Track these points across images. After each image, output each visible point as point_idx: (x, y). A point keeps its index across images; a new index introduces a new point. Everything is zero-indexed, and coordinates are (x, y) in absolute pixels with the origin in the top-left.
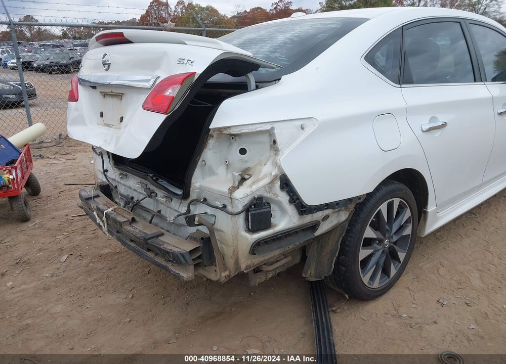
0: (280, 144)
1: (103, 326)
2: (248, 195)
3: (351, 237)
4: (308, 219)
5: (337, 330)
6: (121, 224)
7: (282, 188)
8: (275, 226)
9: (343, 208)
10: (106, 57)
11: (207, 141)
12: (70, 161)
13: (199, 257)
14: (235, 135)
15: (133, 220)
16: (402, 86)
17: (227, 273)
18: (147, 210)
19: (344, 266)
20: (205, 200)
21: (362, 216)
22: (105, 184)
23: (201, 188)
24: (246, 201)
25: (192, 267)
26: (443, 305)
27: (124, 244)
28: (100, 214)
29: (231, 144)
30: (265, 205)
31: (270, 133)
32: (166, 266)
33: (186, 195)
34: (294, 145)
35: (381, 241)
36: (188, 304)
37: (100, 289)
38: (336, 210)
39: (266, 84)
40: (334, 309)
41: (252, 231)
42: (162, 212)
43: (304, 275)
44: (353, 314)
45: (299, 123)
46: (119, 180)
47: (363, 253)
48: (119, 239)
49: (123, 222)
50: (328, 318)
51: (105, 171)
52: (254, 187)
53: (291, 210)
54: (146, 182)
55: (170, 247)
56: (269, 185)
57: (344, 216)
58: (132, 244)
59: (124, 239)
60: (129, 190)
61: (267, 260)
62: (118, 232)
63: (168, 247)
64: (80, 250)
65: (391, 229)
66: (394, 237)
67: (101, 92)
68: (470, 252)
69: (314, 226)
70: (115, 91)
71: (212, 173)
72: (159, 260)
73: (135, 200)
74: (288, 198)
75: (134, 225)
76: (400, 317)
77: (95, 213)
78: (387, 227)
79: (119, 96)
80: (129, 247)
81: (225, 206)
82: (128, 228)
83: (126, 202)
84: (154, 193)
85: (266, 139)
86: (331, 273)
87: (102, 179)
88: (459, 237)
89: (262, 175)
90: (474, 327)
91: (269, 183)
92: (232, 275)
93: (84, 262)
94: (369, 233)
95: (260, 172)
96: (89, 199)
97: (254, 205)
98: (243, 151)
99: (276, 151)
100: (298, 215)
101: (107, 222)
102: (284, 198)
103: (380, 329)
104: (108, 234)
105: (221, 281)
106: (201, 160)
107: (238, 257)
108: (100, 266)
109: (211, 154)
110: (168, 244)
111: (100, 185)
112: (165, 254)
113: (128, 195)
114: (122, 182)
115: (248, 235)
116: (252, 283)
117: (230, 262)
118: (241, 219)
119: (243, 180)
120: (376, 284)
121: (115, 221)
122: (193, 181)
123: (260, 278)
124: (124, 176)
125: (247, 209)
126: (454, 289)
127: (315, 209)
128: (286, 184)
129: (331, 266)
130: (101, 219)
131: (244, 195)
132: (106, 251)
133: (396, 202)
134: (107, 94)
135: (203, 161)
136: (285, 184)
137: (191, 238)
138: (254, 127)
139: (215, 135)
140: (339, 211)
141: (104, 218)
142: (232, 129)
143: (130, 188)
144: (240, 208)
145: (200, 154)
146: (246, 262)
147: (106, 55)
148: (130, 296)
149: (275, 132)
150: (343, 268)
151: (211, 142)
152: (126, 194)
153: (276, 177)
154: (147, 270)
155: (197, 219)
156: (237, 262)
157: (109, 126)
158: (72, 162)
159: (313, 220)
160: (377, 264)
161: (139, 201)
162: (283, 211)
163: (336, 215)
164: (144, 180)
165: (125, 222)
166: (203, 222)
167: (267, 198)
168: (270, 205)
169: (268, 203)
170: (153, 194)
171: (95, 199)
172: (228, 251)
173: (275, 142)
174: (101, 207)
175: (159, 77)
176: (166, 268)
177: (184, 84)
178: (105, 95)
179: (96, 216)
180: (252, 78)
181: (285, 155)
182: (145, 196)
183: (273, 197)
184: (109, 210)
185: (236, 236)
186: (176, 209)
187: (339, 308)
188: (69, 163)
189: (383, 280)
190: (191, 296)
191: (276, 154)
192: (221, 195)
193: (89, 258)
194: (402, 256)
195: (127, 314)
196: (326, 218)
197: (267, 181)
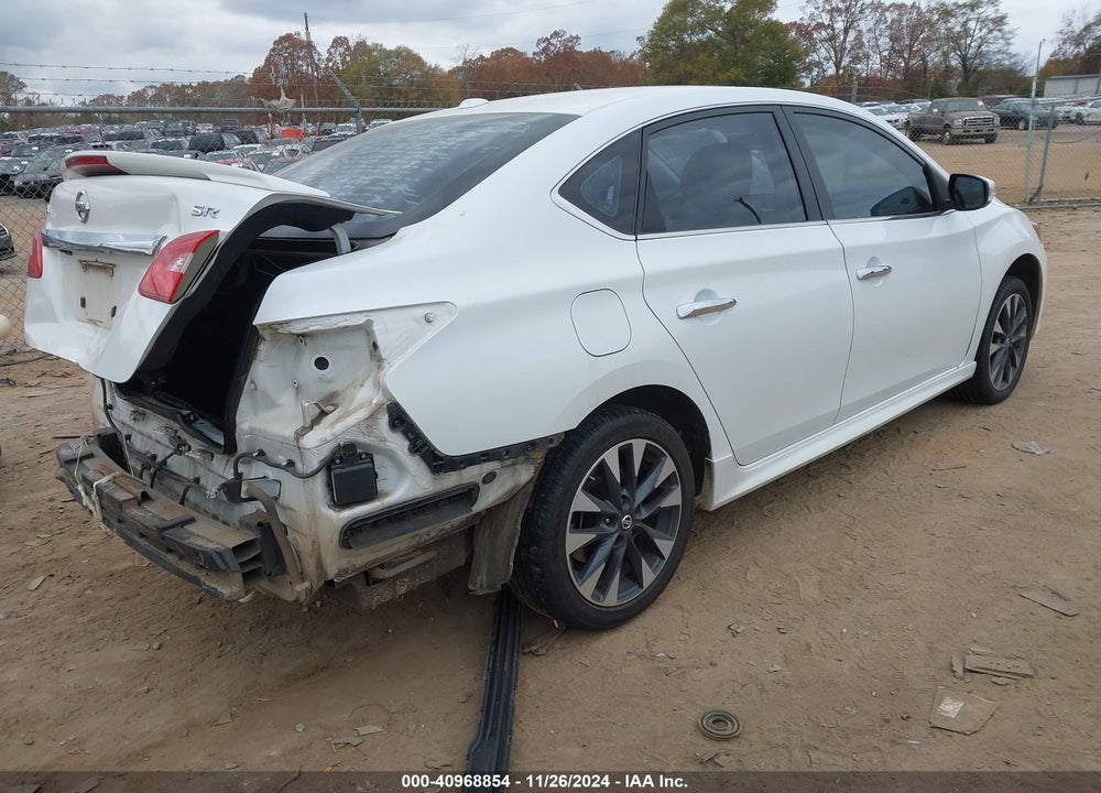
0: (383, 352)
1: (95, 702)
2: (326, 442)
3: (546, 510)
4: (451, 480)
5: (531, 686)
6: (120, 504)
7: (393, 426)
8: (386, 494)
9: (522, 458)
10: (82, 198)
11: (256, 346)
12: (71, 391)
13: (257, 558)
14: (303, 335)
15: (145, 497)
16: (639, 237)
17: (307, 584)
18: (178, 478)
19: (537, 565)
20: (262, 453)
21: (565, 472)
22: (110, 432)
23: (252, 431)
24: (325, 452)
25: (239, 576)
26: (735, 634)
27: (130, 542)
28: (88, 488)
29: (299, 351)
30: (361, 459)
31: (366, 329)
32: (196, 577)
33: (230, 447)
34: (413, 350)
35: (614, 519)
36: (264, 654)
37: (98, 636)
38: (508, 463)
39: (369, 242)
40: (534, 648)
41: (340, 503)
42: (201, 481)
43: (471, 587)
44: (569, 656)
45: (420, 312)
46: (131, 423)
47: (575, 541)
48: (122, 534)
49: (125, 501)
50: (514, 664)
51: (108, 408)
52: (339, 427)
53: (414, 464)
54: (176, 426)
55: (200, 542)
56: (368, 422)
57: (525, 474)
58: (142, 541)
59: (129, 534)
60: (149, 441)
61: (384, 558)
62: (120, 521)
63: (196, 543)
64: (70, 567)
65: (633, 496)
66: (643, 510)
67: (81, 261)
68: (815, 538)
69: (468, 494)
70: (104, 259)
71: (271, 404)
72: (185, 567)
73: (159, 459)
74: (407, 443)
75: (147, 506)
76: (653, 657)
77: (80, 488)
78: (625, 492)
79: (108, 269)
80: (137, 547)
81: (291, 464)
82: (134, 512)
83: (143, 465)
84: (184, 445)
85: (361, 341)
86: (508, 579)
87: (104, 423)
88: (806, 511)
89: (355, 404)
90: (778, 668)
91: (367, 419)
92: (316, 588)
93: (75, 588)
94: (583, 502)
95: (352, 400)
96: (70, 462)
97: (341, 459)
98: (322, 363)
99: (379, 361)
100: (430, 474)
101: (100, 503)
102: (398, 443)
103: (610, 681)
104: (103, 526)
105: (302, 600)
106: (248, 381)
107: (320, 554)
108: (105, 594)
109: (265, 371)
110: (198, 536)
111: (99, 436)
112: (191, 554)
113: (148, 452)
114: (136, 427)
115: (331, 513)
116: (365, 604)
117: (310, 565)
118: (319, 483)
119: (323, 414)
120: (612, 599)
121: (113, 500)
122: (238, 419)
123: (382, 594)
124: (138, 416)
125: (328, 465)
126: (764, 606)
127: (461, 462)
128: (399, 419)
129: (508, 564)
130: (90, 498)
131: (320, 442)
132: (122, 565)
133: (639, 447)
134: (90, 265)
135: (252, 382)
136: (397, 418)
137: (244, 524)
138: (333, 320)
139: (266, 334)
140: (514, 464)
141: (94, 495)
142: (292, 324)
143: (150, 437)
144: (315, 465)
145: (246, 370)
146: (336, 563)
147: (80, 194)
148: (156, 646)
149: (375, 328)
150: (537, 569)
151: (263, 348)
152: (143, 450)
153: (379, 408)
154: (197, 598)
155: (244, 488)
156: (320, 565)
157: (95, 324)
158: (76, 393)
159: (463, 482)
160: (610, 560)
161: (164, 462)
162: (401, 468)
163: (509, 471)
164: (172, 422)
165: (129, 500)
166: (256, 495)
167: (362, 445)
168: (372, 458)
169: (367, 454)
170: (183, 448)
171: (84, 462)
172: (304, 545)
173: (375, 346)
174: (90, 475)
175: (165, 238)
176: (195, 580)
177: (200, 250)
178: (86, 266)
179: (83, 494)
180: (341, 232)
181: (393, 368)
182: (170, 452)
183: (376, 443)
184: (104, 480)
185: (314, 516)
186: (220, 472)
187: (542, 647)
188: (69, 393)
189: (628, 592)
190: (272, 641)
191: (379, 368)
192: (283, 441)
193: (86, 581)
194: (665, 546)
195: (145, 678)
196: (490, 478)
197: (362, 414)
